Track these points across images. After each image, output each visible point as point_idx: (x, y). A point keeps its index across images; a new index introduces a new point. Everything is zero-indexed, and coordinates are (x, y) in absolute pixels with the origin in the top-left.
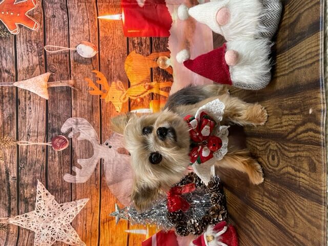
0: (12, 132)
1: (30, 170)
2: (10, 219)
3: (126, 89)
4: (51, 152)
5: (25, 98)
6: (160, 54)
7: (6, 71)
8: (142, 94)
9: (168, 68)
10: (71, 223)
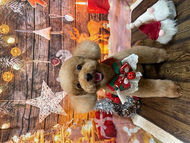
0: (31, 55)
1: (39, 75)
2: (27, 101)
3: (88, 37)
4: (50, 66)
5: (38, 39)
6: (104, 22)
7: (29, 25)
8: (96, 40)
9: (108, 29)
10: (59, 103)
